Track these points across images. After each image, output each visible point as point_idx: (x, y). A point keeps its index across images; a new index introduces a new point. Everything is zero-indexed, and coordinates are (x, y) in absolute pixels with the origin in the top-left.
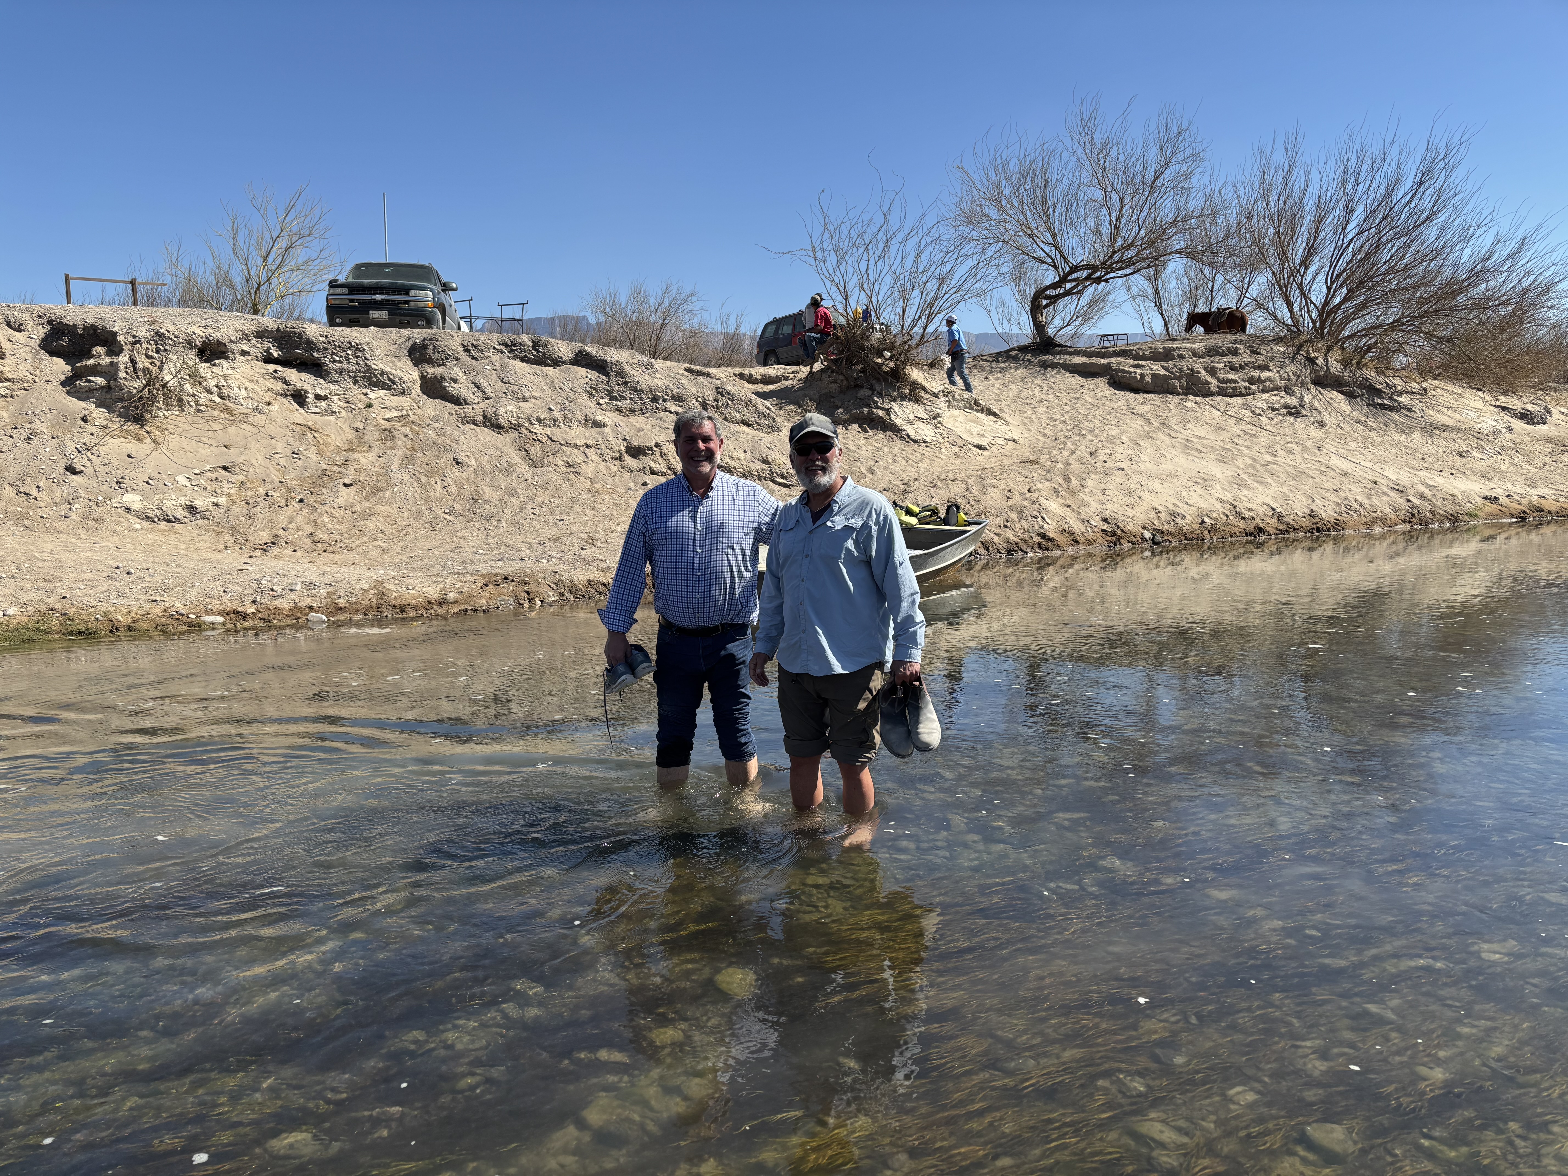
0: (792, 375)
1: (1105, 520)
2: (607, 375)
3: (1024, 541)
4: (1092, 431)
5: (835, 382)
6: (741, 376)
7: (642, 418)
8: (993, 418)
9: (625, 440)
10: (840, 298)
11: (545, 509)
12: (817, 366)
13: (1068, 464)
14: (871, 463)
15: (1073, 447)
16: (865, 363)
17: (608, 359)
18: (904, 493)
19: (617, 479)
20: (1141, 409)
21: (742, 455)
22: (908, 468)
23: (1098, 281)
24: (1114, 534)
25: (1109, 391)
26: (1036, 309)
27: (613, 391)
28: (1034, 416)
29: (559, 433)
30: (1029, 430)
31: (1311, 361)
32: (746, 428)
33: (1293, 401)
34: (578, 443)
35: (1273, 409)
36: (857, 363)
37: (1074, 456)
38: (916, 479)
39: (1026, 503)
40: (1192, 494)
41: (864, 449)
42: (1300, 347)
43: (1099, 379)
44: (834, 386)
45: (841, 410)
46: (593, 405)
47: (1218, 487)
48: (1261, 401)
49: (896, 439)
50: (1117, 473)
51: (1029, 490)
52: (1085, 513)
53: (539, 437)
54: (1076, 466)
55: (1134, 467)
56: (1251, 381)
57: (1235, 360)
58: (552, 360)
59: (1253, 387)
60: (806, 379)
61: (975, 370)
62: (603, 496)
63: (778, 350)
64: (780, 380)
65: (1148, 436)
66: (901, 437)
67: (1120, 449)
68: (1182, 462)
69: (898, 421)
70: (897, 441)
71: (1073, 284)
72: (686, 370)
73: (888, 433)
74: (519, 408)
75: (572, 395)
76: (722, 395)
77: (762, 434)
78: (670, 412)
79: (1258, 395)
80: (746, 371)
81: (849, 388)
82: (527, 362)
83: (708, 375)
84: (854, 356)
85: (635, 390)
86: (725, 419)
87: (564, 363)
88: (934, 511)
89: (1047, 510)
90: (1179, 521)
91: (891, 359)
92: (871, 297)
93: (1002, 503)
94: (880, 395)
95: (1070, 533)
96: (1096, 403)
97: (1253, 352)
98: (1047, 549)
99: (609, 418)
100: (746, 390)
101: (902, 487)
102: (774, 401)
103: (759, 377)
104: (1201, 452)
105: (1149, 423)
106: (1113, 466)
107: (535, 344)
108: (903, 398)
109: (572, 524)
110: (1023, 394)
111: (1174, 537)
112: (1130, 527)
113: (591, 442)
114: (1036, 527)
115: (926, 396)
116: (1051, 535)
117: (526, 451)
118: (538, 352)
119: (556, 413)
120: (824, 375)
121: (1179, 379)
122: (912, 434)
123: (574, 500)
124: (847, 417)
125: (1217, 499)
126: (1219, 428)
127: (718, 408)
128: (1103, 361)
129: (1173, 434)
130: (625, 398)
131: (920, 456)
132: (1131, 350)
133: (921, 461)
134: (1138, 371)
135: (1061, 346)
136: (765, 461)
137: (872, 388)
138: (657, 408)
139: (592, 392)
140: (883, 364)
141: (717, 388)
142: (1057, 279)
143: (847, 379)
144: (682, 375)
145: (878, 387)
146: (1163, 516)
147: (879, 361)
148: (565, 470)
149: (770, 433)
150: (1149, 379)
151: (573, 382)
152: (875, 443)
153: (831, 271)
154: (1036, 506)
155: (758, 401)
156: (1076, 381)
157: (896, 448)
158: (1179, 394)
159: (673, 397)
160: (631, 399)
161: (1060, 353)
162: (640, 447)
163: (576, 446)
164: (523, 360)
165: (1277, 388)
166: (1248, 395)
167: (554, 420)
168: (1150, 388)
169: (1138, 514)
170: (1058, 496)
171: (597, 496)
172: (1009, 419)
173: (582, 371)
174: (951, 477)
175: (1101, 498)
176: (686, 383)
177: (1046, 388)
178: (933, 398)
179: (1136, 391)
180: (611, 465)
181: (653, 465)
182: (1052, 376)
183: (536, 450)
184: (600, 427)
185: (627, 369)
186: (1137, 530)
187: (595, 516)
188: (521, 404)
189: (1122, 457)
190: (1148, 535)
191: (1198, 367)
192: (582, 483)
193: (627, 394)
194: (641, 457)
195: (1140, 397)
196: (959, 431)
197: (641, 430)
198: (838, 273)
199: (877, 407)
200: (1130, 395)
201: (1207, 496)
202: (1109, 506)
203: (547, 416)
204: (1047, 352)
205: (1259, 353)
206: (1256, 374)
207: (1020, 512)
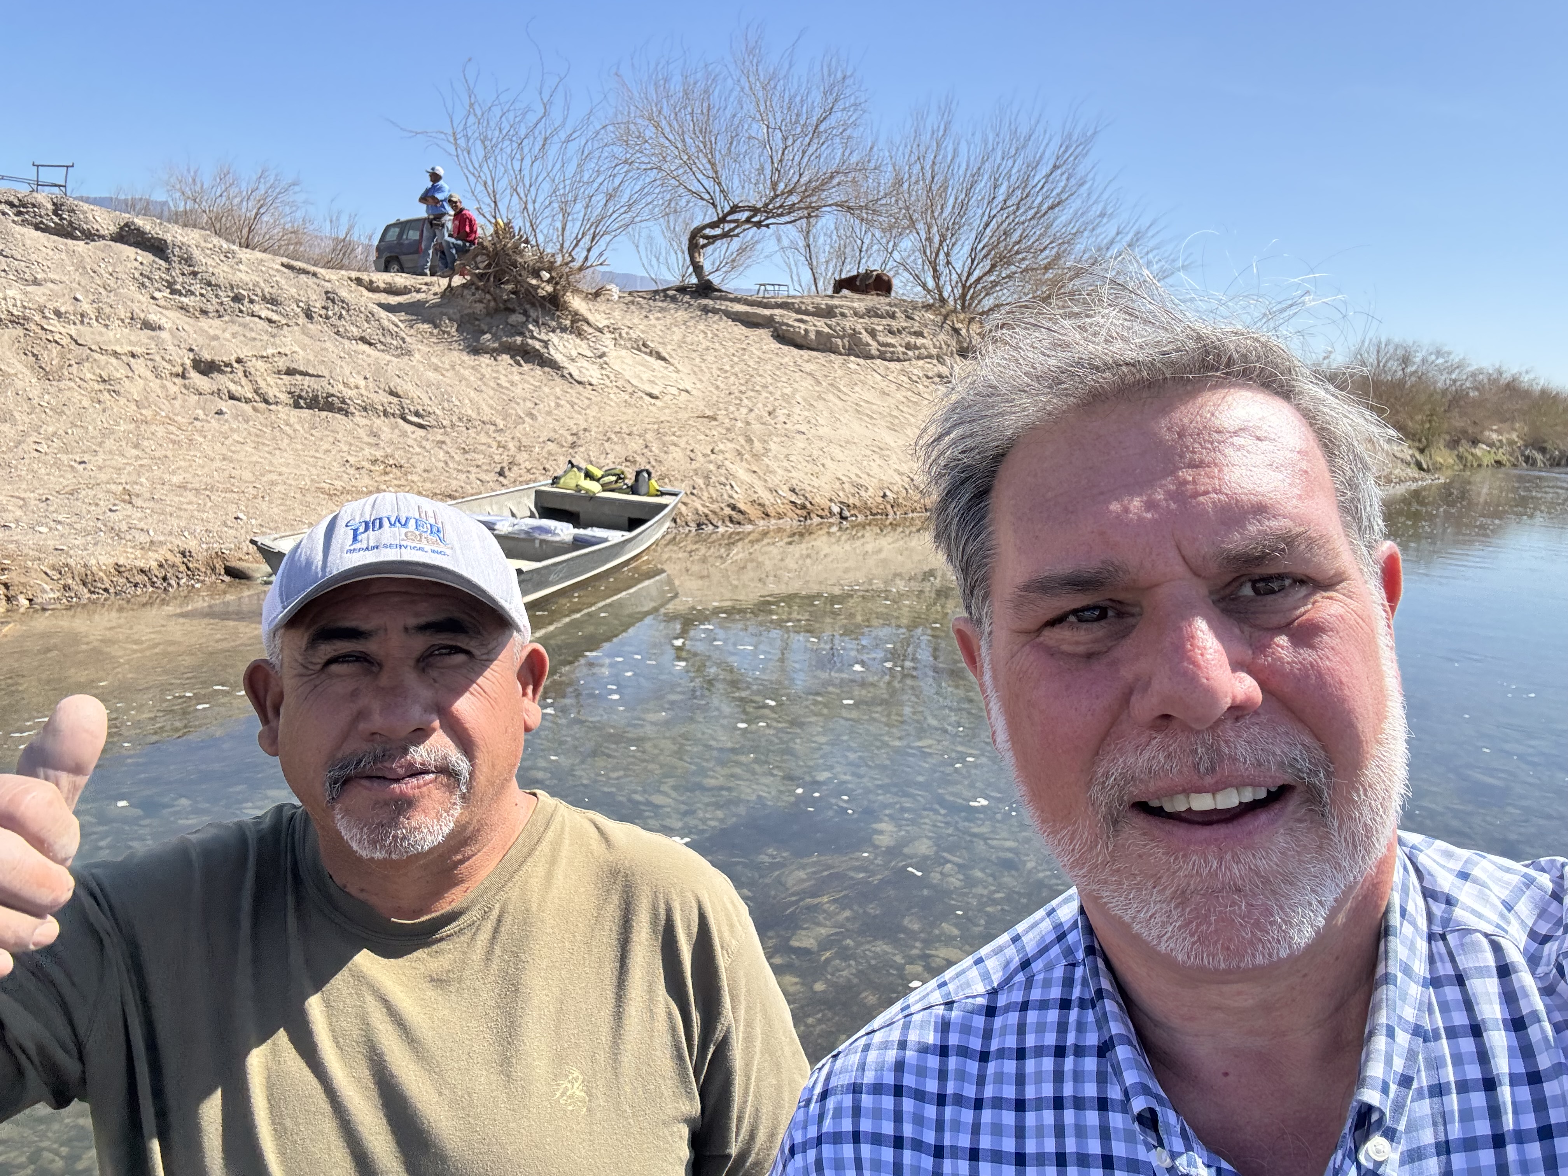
0: (424, 288)
1: (793, 490)
2: (166, 259)
3: (714, 513)
4: (765, 387)
5: (481, 301)
6: (359, 281)
7: (217, 322)
8: (662, 363)
9: (191, 350)
10: (487, 200)
11: (57, 443)
12: (457, 280)
13: (748, 423)
14: (530, 405)
15: (750, 405)
16: (517, 282)
17: (169, 238)
18: (573, 445)
19: (177, 404)
20: (808, 367)
21: (362, 383)
22: (576, 416)
23: (758, 224)
24: (804, 507)
25: (775, 345)
26: (694, 247)
27: (175, 283)
28: (703, 365)
29: (89, 334)
30: (700, 380)
31: (956, 331)
32: (366, 347)
33: (944, 370)
34: (119, 350)
35: (928, 377)
36: (508, 282)
37: (753, 415)
38: (585, 430)
39: (712, 467)
40: (872, 463)
41: (520, 386)
42: (946, 317)
43: (762, 331)
44: (479, 306)
45: (488, 336)
46: (145, 299)
47: (894, 457)
48: (917, 368)
49: (556, 377)
50: (798, 436)
51: (712, 451)
52: (774, 480)
53: (57, 337)
54: (756, 426)
55: (813, 431)
56: (908, 347)
57: (894, 324)
58: (83, 232)
59: (910, 353)
60: (443, 295)
61: (633, 307)
62: (154, 428)
63: (403, 258)
64: (410, 292)
65: (820, 397)
66: (563, 376)
67: (797, 409)
68: (856, 428)
69: (558, 357)
70: (558, 380)
71: (733, 225)
72: (283, 265)
73: (547, 369)
74: (26, 293)
75: (111, 282)
76: (333, 301)
77: (388, 357)
78: (260, 318)
79: (914, 362)
80: (365, 277)
81: (497, 310)
82: (43, 231)
83: (315, 275)
84: (504, 272)
85: (209, 284)
86: (337, 333)
87: (103, 237)
88: (620, 477)
89: (734, 477)
90: (863, 493)
91: (549, 281)
92: (526, 203)
93: (686, 465)
94: (536, 322)
95: (759, 504)
96: (763, 356)
97: (907, 317)
98: (739, 523)
99: (169, 319)
100: (366, 299)
101: (570, 439)
102: (403, 316)
103: (382, 285)
104: (872, 418)
105: (819, 383)
106: (792, 428)
107: (57, 208)
108: (564, 330)
109: (100, 468)
110: (688, 340)
111: (860, 512)
112: (817, 500)
113: (138, 350)
114: (726, 497)
115: (590, 330)
116: (742, 506)
117: (34, 355)
118: (61, 219)
119: (86, 306)
120: (466, 292)
121: (842, 338)
122: (576, 374)
123: (107, 433)
124: (496, 345)
125: (895, 470)
126: (884, 393)
127: (327, 317)
128: (767, 312)
129: (843, 397)
130: (192, 293)
131: (586, 401)
132: (793, 304)
133: (588, 407)
134: (803, 326)
135: (720, 291)
136: (392, 393)
137: (525, 313)
138: (241, 311)
139: (143, 281)
140: (538, 287)
141: (327, 293)
142: (716, 219)
143: (495, 300)
144: (278, 271)
145: (533, 314)
146: (847, 486)
147: (534, 282)
148: (97, 387)
149: (398, 356)
150: (812, 336)
151: (114, 265)
152: (532, 381)
153: (477, 166)
154: (723, 471)
155: (383, 314)
156: (739, 330)
157: (558, 389)
158: (841, 354)
159: (264, 298)
160: (202, 295)
161: (720, 298)
162: (213, 362)
163: (115, 354)
164: (37, 227)
165: (930, 357)
166: (905, 360)
167: (82, 315)
168: (814, 345)
169: (823, 484)
170: (742, 460)
171: (143, 427)
172: (679, 367)
173: (129, 251)
174: (625, 429)
175: (786, 464)
176: (283, 282)
177: (710, 335)
178: (598, 334)
179: (800, 347)
180: (169, 384)
181: (233, 387)
182: (714, 322)
183: (51, 356)
184: (153, 329)
185: (196, 253)
186: (825, 503)
187: (137, 458)
188: (29, 289)
189: (800, 419)
190: (836, 509)
191: (859, 327)
192: (120, 406)
193: (197, 288)
194: (215, 375)
195: (805, 353)
196: (628, 375)
197: (216, 338)
198: (485, 169)
199: (533, 337)
200: (795, 351)
201: (886, 467)
202: (794, 474)
203: (71, 309)
204: (706, 296)
205: (913, 319)
206: (912, 340)
207: (707, 478)
